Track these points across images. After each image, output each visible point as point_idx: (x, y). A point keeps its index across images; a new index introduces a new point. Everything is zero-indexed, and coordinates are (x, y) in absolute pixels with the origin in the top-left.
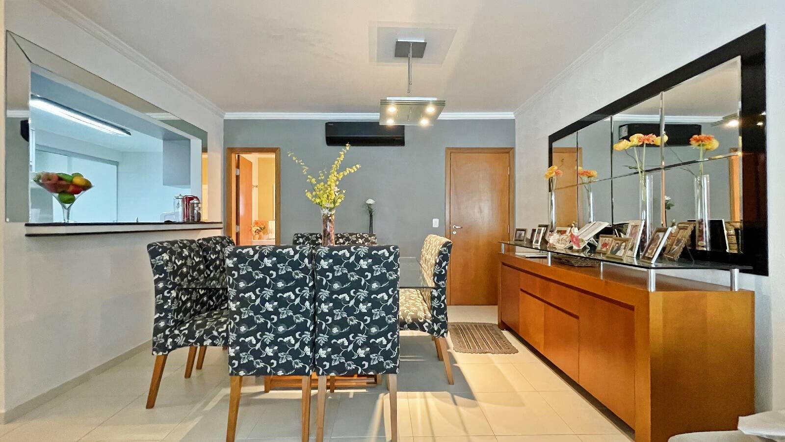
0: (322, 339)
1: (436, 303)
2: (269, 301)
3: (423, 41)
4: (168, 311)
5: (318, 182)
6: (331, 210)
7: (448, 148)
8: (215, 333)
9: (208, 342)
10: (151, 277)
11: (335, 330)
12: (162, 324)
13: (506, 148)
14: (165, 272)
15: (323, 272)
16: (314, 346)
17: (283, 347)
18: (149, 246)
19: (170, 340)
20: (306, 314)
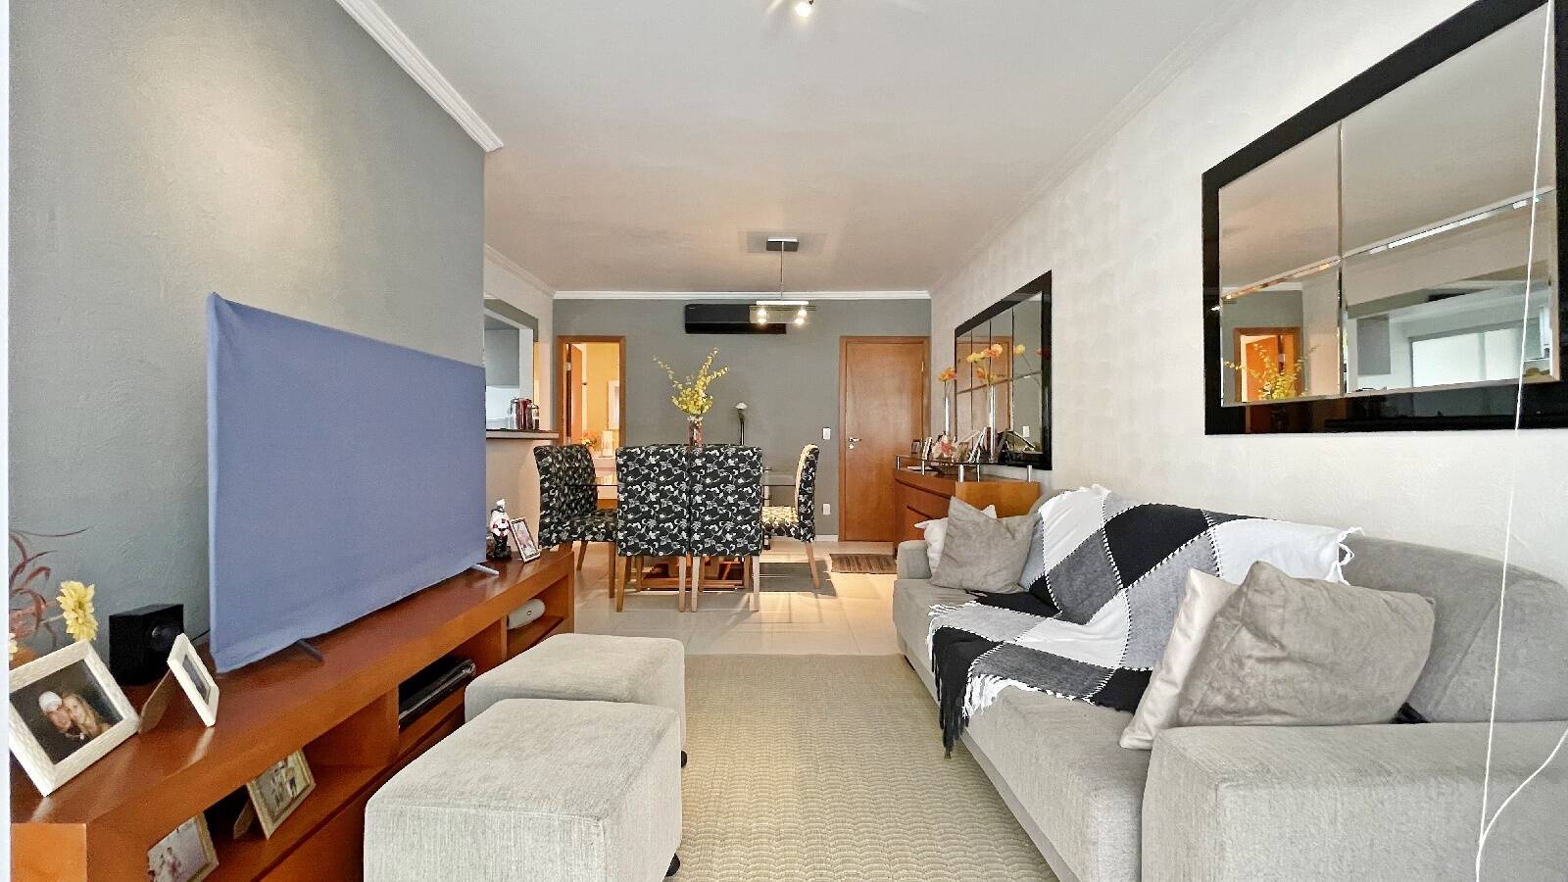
0: (697, 525)
1: (803, 509)
2: (653, 492)
3: (795, 240)
4: (553, 508)
5: (685, 387)
6: (698, 417)
7: (842, 337)
8: (595, 529)
9: (589, 537)
10: (537, 478)
11: (707, 518)
12: (547, 520)
13: (920, 337)
14: (549, 472)
15: (698, 469)
16: (690, 532)
17: (664, 532)
18: (536, 449)
19: (555, 535)
20: (683, 504)
